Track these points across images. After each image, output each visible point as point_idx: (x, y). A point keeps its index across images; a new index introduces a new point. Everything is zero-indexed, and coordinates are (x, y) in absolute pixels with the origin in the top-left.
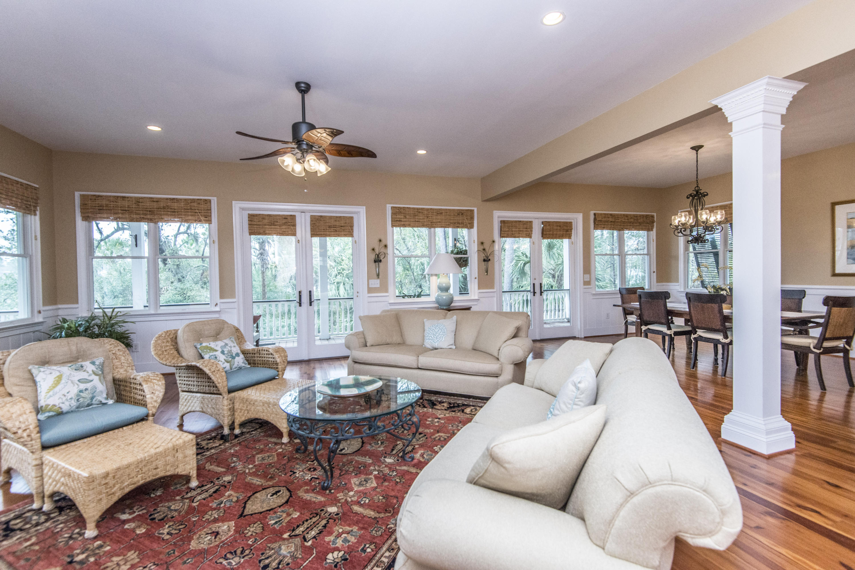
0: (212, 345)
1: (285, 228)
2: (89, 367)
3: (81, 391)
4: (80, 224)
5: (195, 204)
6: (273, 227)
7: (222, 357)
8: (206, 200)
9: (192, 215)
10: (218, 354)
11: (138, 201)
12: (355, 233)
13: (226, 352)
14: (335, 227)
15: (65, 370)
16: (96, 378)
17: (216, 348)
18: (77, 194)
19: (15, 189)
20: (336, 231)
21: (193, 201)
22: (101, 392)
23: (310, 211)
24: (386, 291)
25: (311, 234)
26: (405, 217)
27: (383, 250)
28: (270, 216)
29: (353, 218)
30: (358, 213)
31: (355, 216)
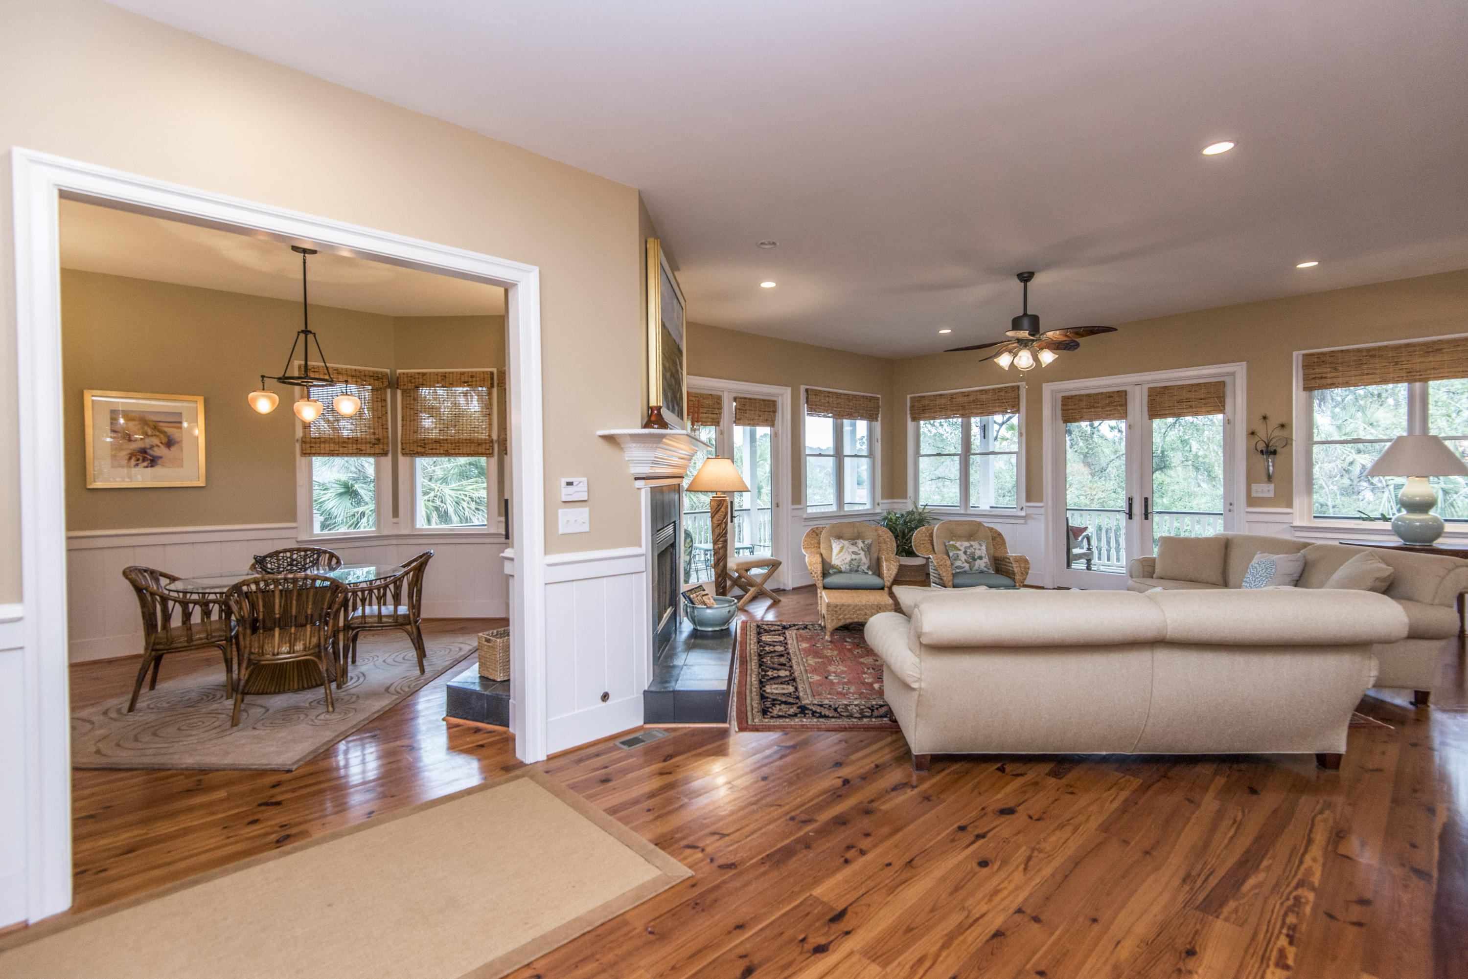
0: (958, 544)
1: (1110, 411)
2: (860, 544)
3: (852, 560)
4: (911, 425)
5: (1002, 394)
6: (1093, 410)
7: (963, 557)
8: (1013, 387)
9: (999, 406)
10: (961, 553)
11: (952, 397)
13: (968, 553)
14: (1188, 400)
15: (846, 543)
16: (862, 553)
17: (960, 548)
18: (909, 397)
19: (861, 402)
20: (1191, 407)
21: (1000, 390)
22: (865, 564)
23: (1148, 382)
24: (1290, 505)
25: (1149, 415)
26: (1336, 369)
27: (1279, 433)
28: (1089, 395)
29: (1223, 384)
30: (1233, 374)
31: (1227, 379)
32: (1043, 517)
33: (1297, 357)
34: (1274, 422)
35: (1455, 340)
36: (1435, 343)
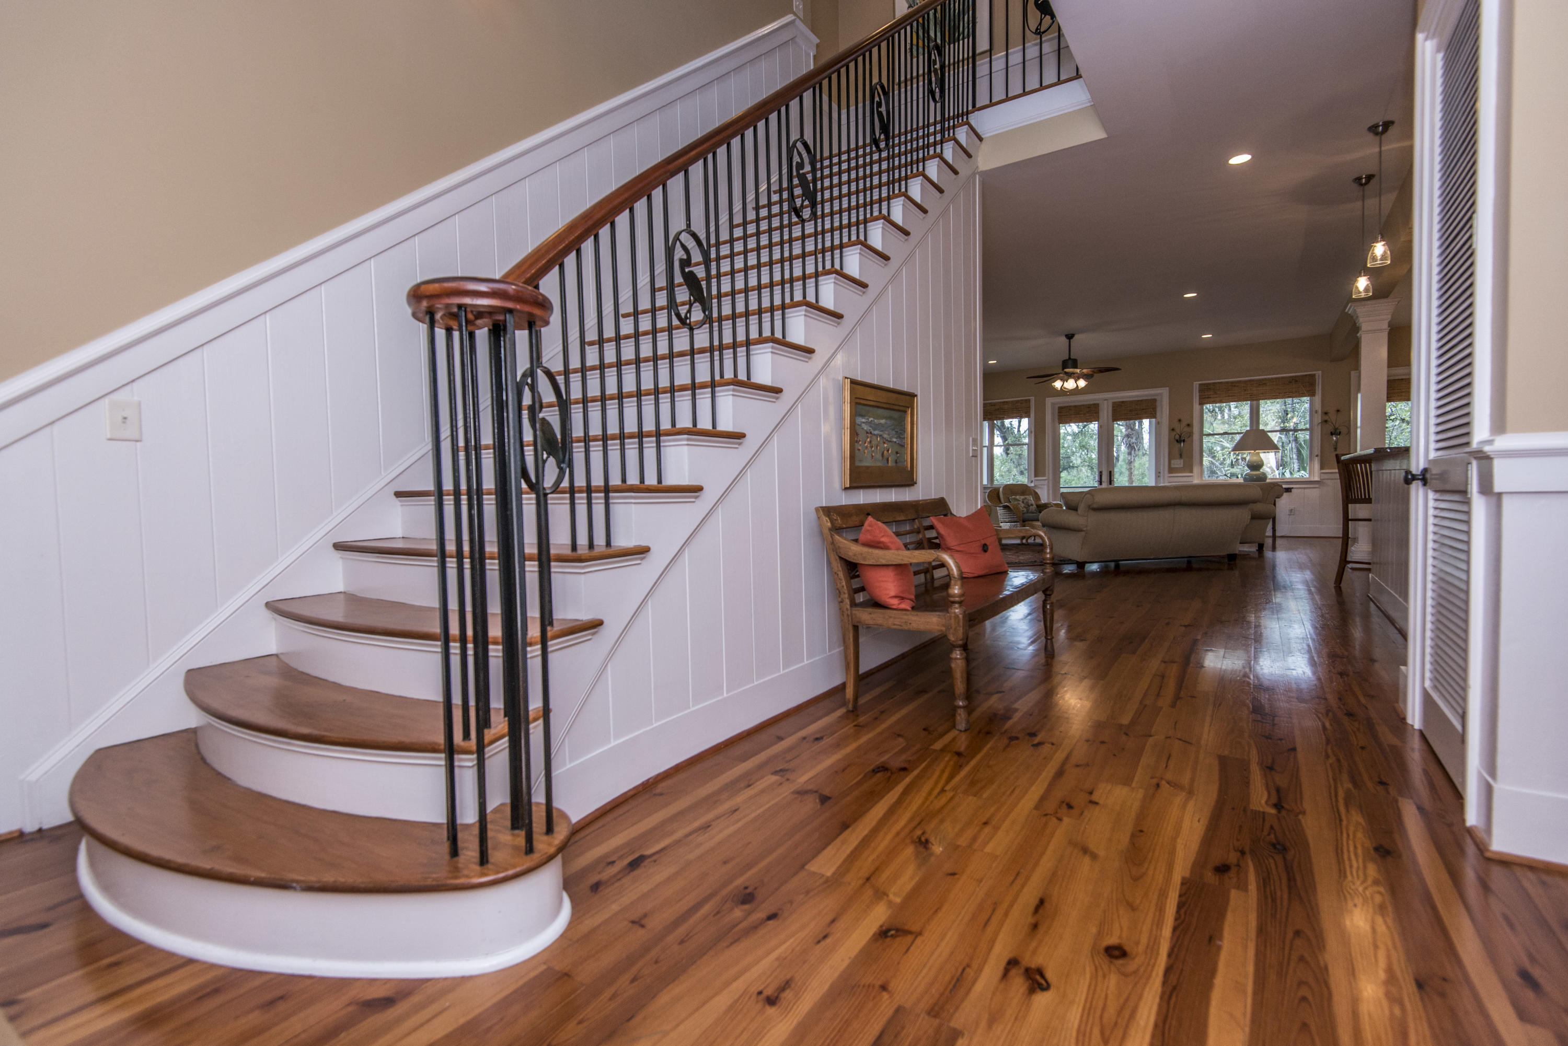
0: (1018, 497)
1: (1089, 416)
5: (1022, 405)
6: (1078, 416)
7: (1023, 505)
8: (1028, 400)
9: (1017, 413)
10: (1021, 502)
12: (1158, 414)
14: (1136, 410)
20: (1137, 414)
21: (1017, 402)
23: (1113, 398)
24: (1191, 471)
25: (1111, 419)
26: (1215, 393)
27: (1186, 429)
28: (1075, 406)
29: (1155, 400)
30: (1161, 394)
31: (1158, 398)
32: (1046, 487)
33: (1196, 384)
34: (1184, 423)
35: (1272, 379)
36: (1263, 380)
